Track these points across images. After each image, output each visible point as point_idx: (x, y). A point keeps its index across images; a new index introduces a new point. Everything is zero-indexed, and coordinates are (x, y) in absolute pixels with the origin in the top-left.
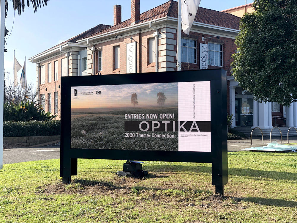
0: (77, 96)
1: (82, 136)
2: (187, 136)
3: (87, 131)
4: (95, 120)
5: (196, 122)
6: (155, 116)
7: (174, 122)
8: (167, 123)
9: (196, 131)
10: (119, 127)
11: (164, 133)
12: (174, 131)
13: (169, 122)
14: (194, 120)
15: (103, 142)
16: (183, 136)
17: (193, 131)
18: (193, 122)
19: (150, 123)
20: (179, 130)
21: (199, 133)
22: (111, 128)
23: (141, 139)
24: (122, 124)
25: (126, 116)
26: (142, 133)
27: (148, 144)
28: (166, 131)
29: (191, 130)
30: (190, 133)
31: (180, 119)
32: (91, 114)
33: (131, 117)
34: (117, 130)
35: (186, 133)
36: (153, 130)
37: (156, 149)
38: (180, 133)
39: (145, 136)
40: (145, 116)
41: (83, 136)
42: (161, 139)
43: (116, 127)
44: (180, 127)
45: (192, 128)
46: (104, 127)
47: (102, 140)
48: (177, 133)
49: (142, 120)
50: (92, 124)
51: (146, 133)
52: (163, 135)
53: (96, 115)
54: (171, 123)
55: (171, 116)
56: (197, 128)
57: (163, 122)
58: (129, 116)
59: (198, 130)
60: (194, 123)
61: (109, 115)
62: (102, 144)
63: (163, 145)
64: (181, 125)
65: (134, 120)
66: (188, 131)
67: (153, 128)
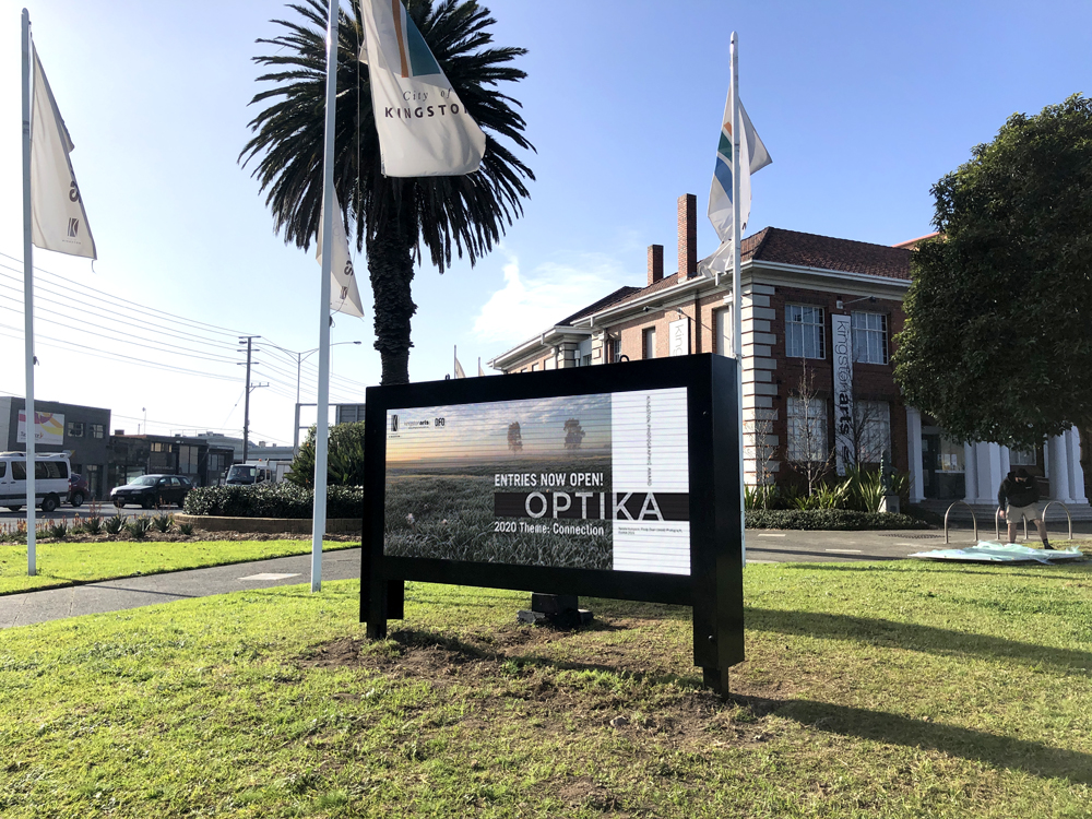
1: (406, 526)
2: (631, 531)
3: (417, 516)
4: (433, 489)
5: (655, 494)
6: (561, 480)
7: (602, 496)
8: (587, 498)
9: (654, 518)
10: (481, 508)
11: (581, 523)
12: (602, 517)
13: (590, 495)
14: (650, 490)
15: (450, 542)
16: (623, 531)
17: (647, 517)
18: (646, 494)
19: (549, 497)
20: (615, 514)
21: (661, 523)
22: (465, 508)
23: (529, 537)
24: (487, 500)
25: (497, 480)
26: (532, 522)
27: (544, 550)
28: (584, 517)
29: (642, 515)
30: (640, 523)
31: (616, 489)
32: (426, 474)
33: (508, 482)
34: (477, 513)
35: (630, 523)
36: (555, 514)
37: (563, 563)
38: (617, 524)
39: (538, 529)
40: (538, 478)
41: (409, 527)
42: (573, 537)
43: (477, 507)
44: (615, 509)
45: (644, 511)
46: (451, 507)
47: (447, 538)
48: (611, 524)
49: (532, 490)
50: (426, 499)
51: (540, 521)
52: (578, 529)
53: (435, 477)
54: (597, 496)
55: (596, 479)
56: (657, 511)
57: (577, 495)
58: (504, 479)
59: (659, 515)
60: (650, 497)
61: (462, 476)
62: (446, 548)
63: (577, 552)
64: (618, 502)
65: (514, 490)
66: (636, 518)
67: (556, 509)
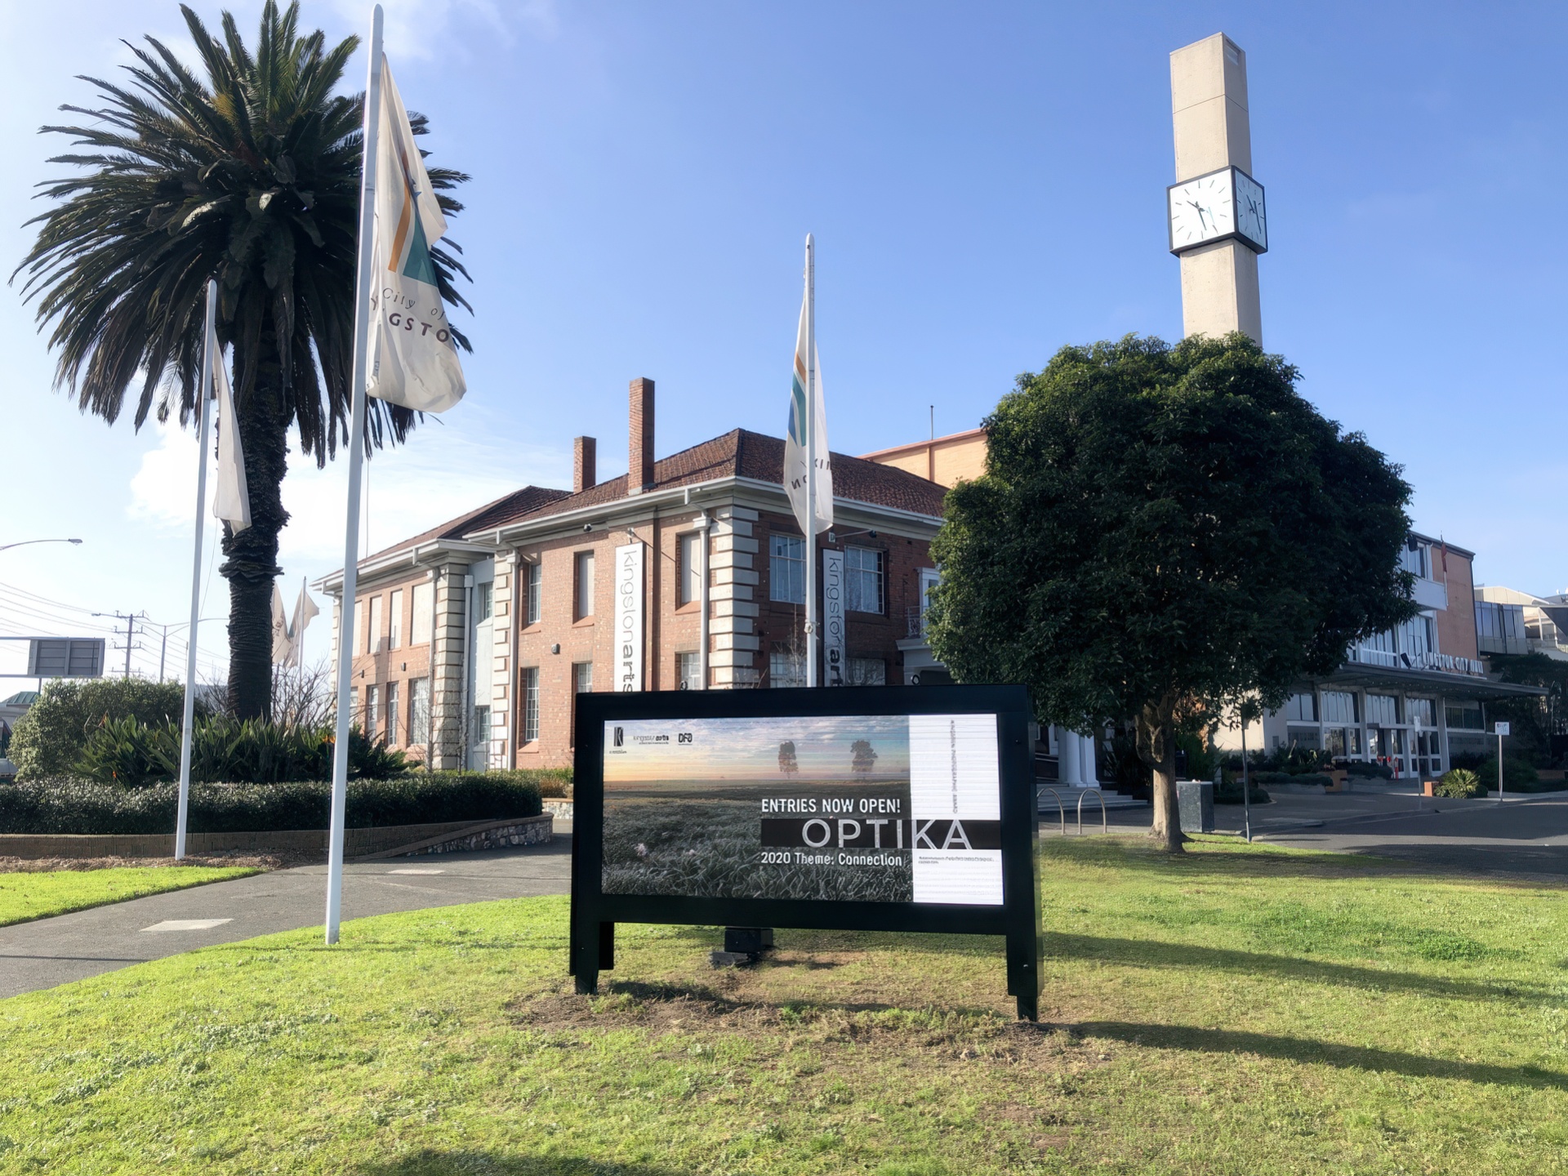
0: (623, 748)
1: (635, 858)
2: (935, 861)
3: (651, 847)
4: (675, 814)
5: (962, 822)
6: (848, 806)
7: (899, 823)
8: (882, 826)
9: (962, 846)
10: (744, 836)
11: (873, 853)
12: (900, 845)
13: (885, 822)
14: (956, 817)
15: (700, 876)
16: (924, 860)
17: (953, 846)
18: (950, 822)
19: (833, 824)
20: (914, 844)
21: (969, 852)
22: (721, 837)
23: (807, 870)
24: (754, 828)
25: (764, 805)
26: (810, 852)
27: (827, 883)
28: (877, 845)
29: (946, 844)
30: (945, 852)
31: (917, 814)
32: (665, 797)
33: (780, 807)
34: (739, 842)
35: (933, 852)
36: (841, 843)
37: (851, 896)
38: (917, 853)
39: (819, 859)
40: (819, 804)
41: (640, 860)
42: (863, 868)
43: (738, 836)
44: (915, 837)
45: (949, 839)
46: (702, 835)
47: (695, 871)
48: (910, 853)
49: (810, 816)
50: (665, 827)
51: (822, 851)
52: (870, 859)
53: (678, 802)
54: (893, 824)
55: (892, 806)
56: (964, 839)
57: (868, 822)
58: (775, 805)
59: (967, 844)
60: (956, 824)
61: (716, 801)
62: (693, 884)
63: (869, 884)
64: (918, 832)
65: (787, 817)
66: (939, 846)
67: (842, 838)
